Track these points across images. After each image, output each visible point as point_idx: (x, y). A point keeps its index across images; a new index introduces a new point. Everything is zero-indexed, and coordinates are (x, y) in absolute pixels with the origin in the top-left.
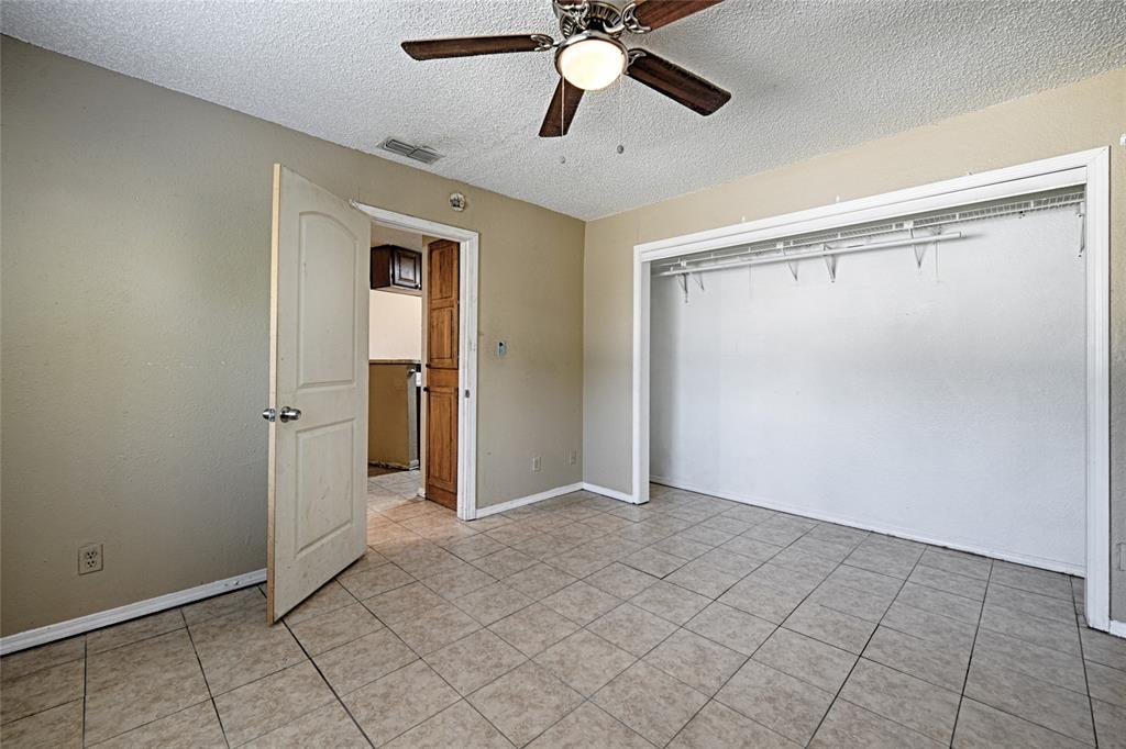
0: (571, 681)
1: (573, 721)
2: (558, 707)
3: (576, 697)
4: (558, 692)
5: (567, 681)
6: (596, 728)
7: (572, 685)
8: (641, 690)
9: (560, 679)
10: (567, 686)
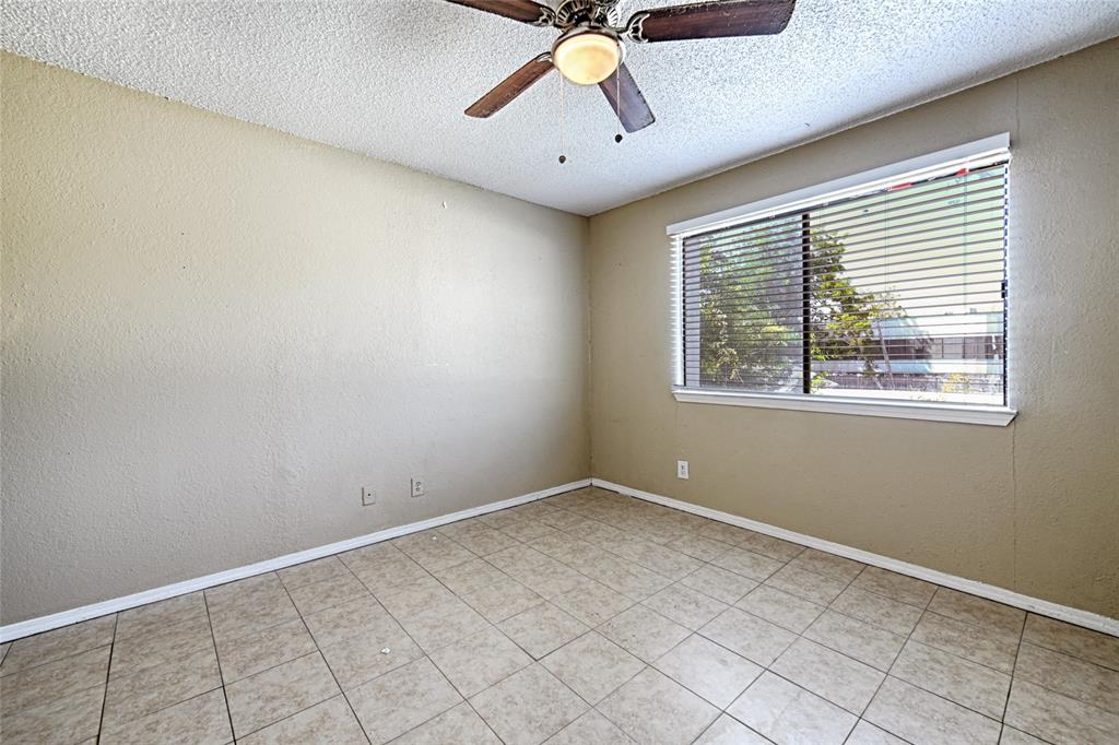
0: (610, 729)
1: (607, 686)
2: (623, 699)
3: (604, 710)
4: (624, 715)
5: (616, 729)
6: (586, 679)
7: (609, 724)
8: (534, 713)
9: (624, 733)
10: (615, 723)
